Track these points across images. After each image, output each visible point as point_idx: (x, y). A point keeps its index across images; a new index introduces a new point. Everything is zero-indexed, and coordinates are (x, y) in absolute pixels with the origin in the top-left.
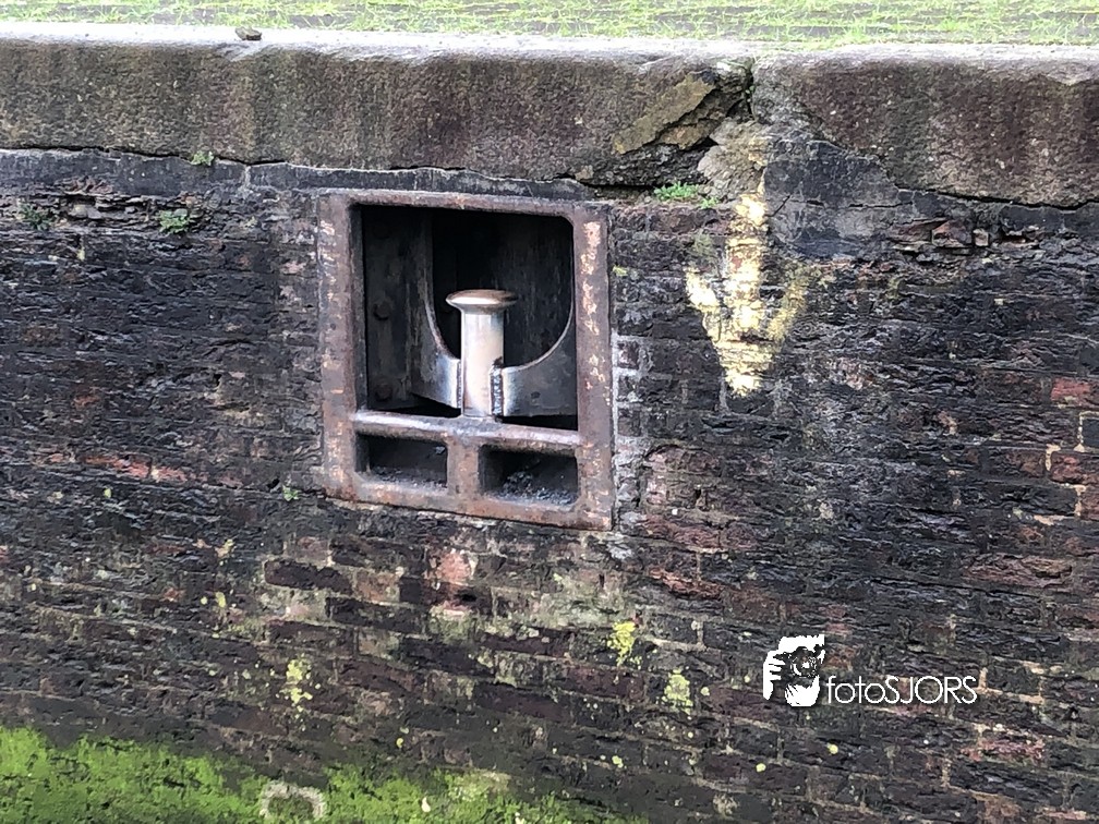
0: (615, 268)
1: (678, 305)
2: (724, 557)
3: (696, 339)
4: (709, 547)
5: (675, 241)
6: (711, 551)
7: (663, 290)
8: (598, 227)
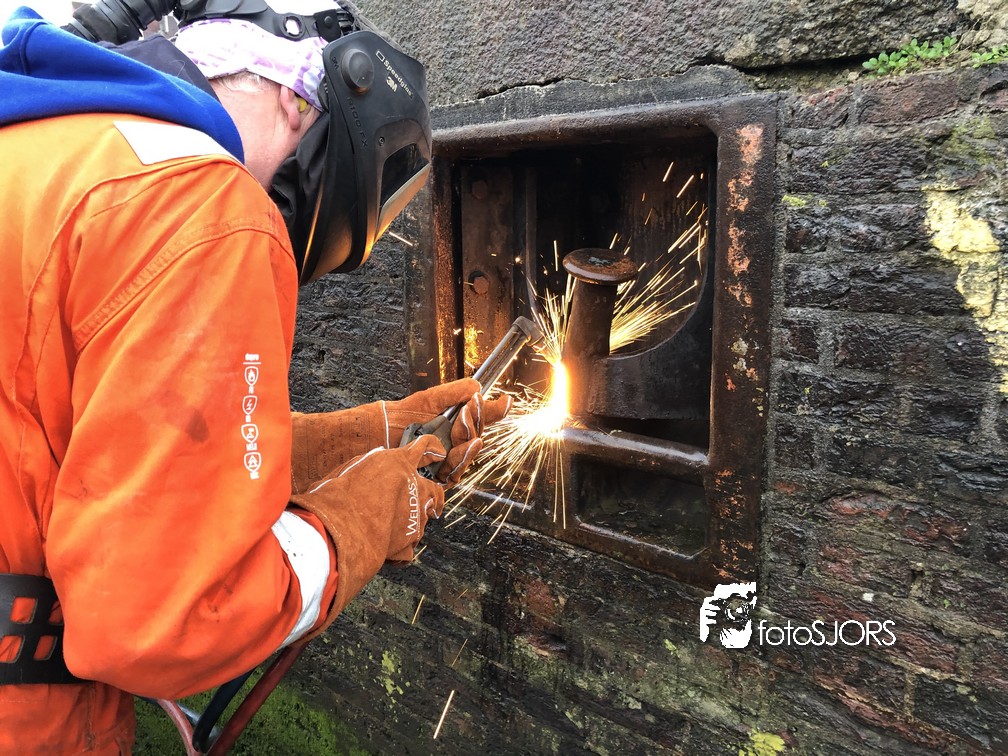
0: (786, 197)
1: (905, 253)
2: (963, 690)
3: (940, 313)
4: (934, 667)
5: (910, 137)
6: (936, 675)
7: (875, 229)
8: (759, 131)
